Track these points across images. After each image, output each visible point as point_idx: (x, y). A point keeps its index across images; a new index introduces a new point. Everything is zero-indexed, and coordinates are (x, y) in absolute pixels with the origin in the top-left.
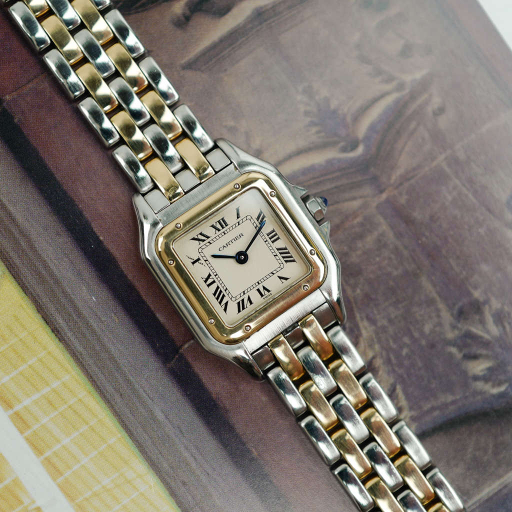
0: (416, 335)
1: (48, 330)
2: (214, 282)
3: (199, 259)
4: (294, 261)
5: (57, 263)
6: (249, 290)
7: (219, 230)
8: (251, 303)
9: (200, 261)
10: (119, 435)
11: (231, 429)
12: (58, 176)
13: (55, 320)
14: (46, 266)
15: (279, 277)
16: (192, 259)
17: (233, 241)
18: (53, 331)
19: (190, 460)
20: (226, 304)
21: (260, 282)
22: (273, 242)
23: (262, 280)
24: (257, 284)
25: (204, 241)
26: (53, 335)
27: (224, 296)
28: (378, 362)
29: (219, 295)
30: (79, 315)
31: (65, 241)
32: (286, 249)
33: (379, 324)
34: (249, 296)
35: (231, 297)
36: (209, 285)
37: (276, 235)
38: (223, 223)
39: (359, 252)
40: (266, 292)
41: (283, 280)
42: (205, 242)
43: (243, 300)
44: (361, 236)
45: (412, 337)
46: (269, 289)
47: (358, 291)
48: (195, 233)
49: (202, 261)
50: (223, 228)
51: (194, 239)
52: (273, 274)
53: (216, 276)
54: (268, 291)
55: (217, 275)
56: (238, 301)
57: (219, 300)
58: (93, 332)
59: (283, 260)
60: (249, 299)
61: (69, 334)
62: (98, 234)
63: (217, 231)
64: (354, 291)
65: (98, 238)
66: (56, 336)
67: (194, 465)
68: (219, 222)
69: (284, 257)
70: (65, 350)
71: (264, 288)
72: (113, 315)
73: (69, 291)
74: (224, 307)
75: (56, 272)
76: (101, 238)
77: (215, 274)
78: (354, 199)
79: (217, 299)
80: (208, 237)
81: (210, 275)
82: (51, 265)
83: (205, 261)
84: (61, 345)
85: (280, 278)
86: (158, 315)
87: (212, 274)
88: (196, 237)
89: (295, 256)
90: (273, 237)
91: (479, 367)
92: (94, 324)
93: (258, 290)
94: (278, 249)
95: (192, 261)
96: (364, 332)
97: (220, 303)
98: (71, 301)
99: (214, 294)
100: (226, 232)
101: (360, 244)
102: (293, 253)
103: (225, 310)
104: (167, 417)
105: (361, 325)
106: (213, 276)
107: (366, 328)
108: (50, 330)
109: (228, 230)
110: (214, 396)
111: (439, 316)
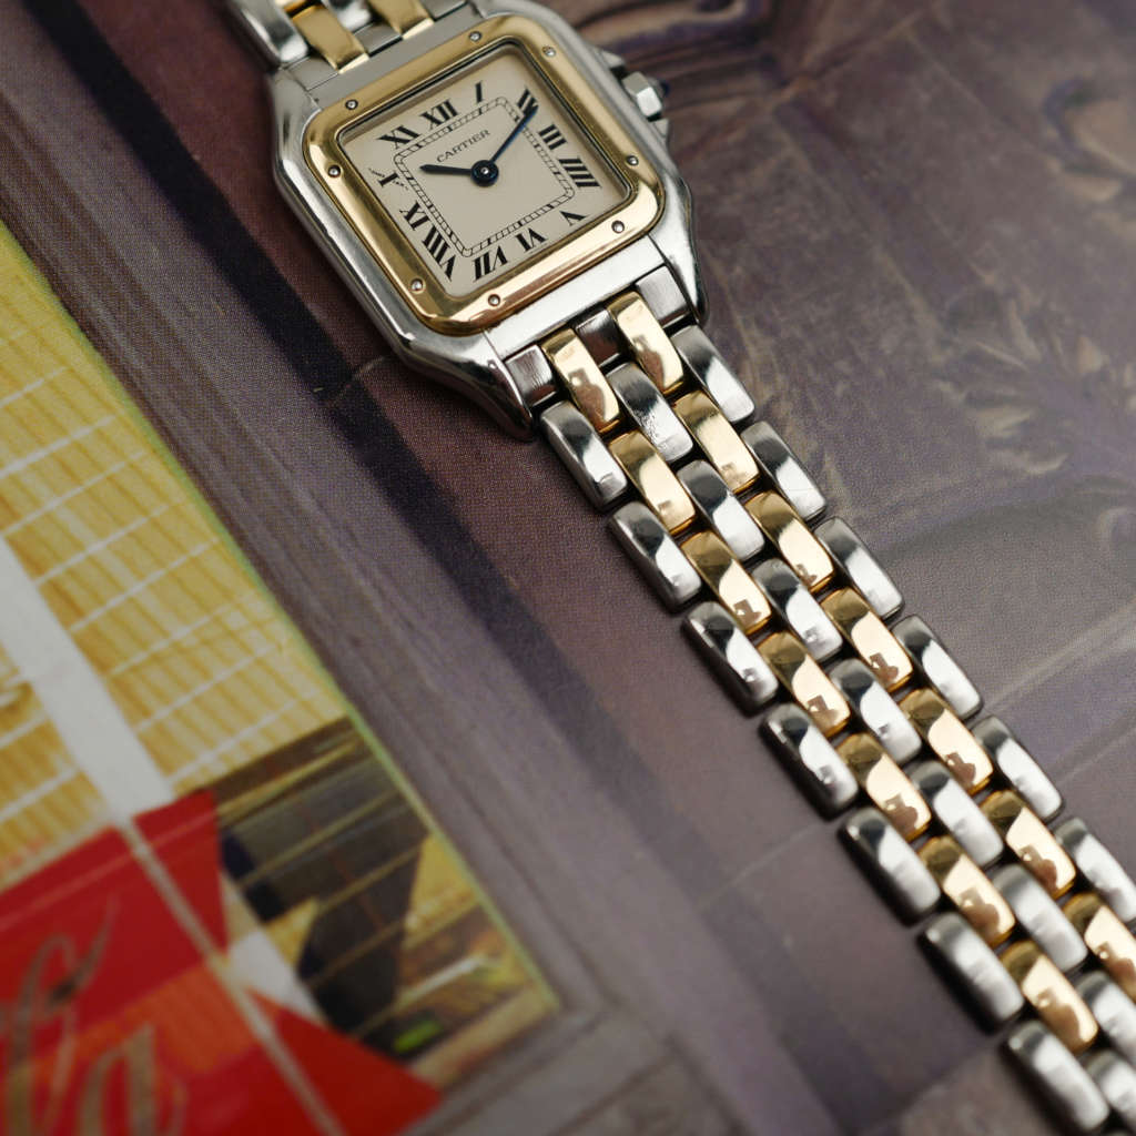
0: (863, 355)
1: (73, 326)
2: (426, 219)
3: (394, 176)
4: (596, 184)
5: (101, 201)
6: (500, 235)
7: (439, 123)
8: (504, 261)
9: (397, 180)
10: (215, 540)
11: (462, 535)
12: (113, 42)
13: (90, 309)
14: (76, 206)
15: (563, 213)
16: (380, 175)
17: (468, 144)
18: (83, 329)
19: (370, 593)
20: (451, 262)
21: (523, 222)
22: (552, 147)
23: (528, 219)
24: (517, 226)
25: (405, 141)
26: (82, 337)
27: (446, 246)
28: (784, 409)
29: (436, 243)
30: (142, 299)
31: (119, 160)
32: (578, 161)
33: (784, 334)
34: (499, 249)
35: (461, 248)
36: (414, 226)
37: (558, 134)
38: (448, 110)
39: (738, 196)
40: (536, 241)
41: (572, 220)
42: (408, 145)
43: (486, 256)
44: (743, 167)
45: (856, 361)
46: (543, 236)
47: (738, 270)
48: (388, 127)
49: (402, 179)
50: (447, 118)
51: (386, 138)
52: (552, 207)
53: (429, 207)
54: (541, 239)
55: (432, 206)
56: (475, 257)
57: (436, 254)
58: (169, 333)
59: (572, 182)
60: (500, 254)
61: (118, 336)
62: (190, 150)
63: (434, 125)
64: (729, 269)
65: (188, 156)
66: (89, 338)
67: (378, 606)
68: (440, 108)
69: (574, 177)
70: (105, 366)
71: (533, 234)
72: (214, 302)
73: (122, 254)
74: (445, 267)
75: (97, 218)
76: (196, 157)
77: (428, 204)
78: (728, 96)
79: (432, 251)
80: (415, 135)
81: (417, 206)
82: (87, 205)
83: (408, 179)
84: (98, 356)
85: (567, 215)
86: (309, 306)
87: (420, 203)
88: (391, 135)
89: (598, 175)
90: (552, 138)
91: (1001, 423)
92: (172, 317)
93: (520, 237)
94: (562, 161)
95: (381, 179)
96: (752, 351)
97: (438, 259)
98: (125, 272)
99: (426, 243)
100: (453, 127)
101: (739, 181)
102: (593, 169)
103: (449, 273)
104: (321, 505)
105: (745, 336)
106: (423, 208)
107: (755, 342)
108: (76, 327)
109: (458, 124)
110: (427, 467)
111: (910, 320)
